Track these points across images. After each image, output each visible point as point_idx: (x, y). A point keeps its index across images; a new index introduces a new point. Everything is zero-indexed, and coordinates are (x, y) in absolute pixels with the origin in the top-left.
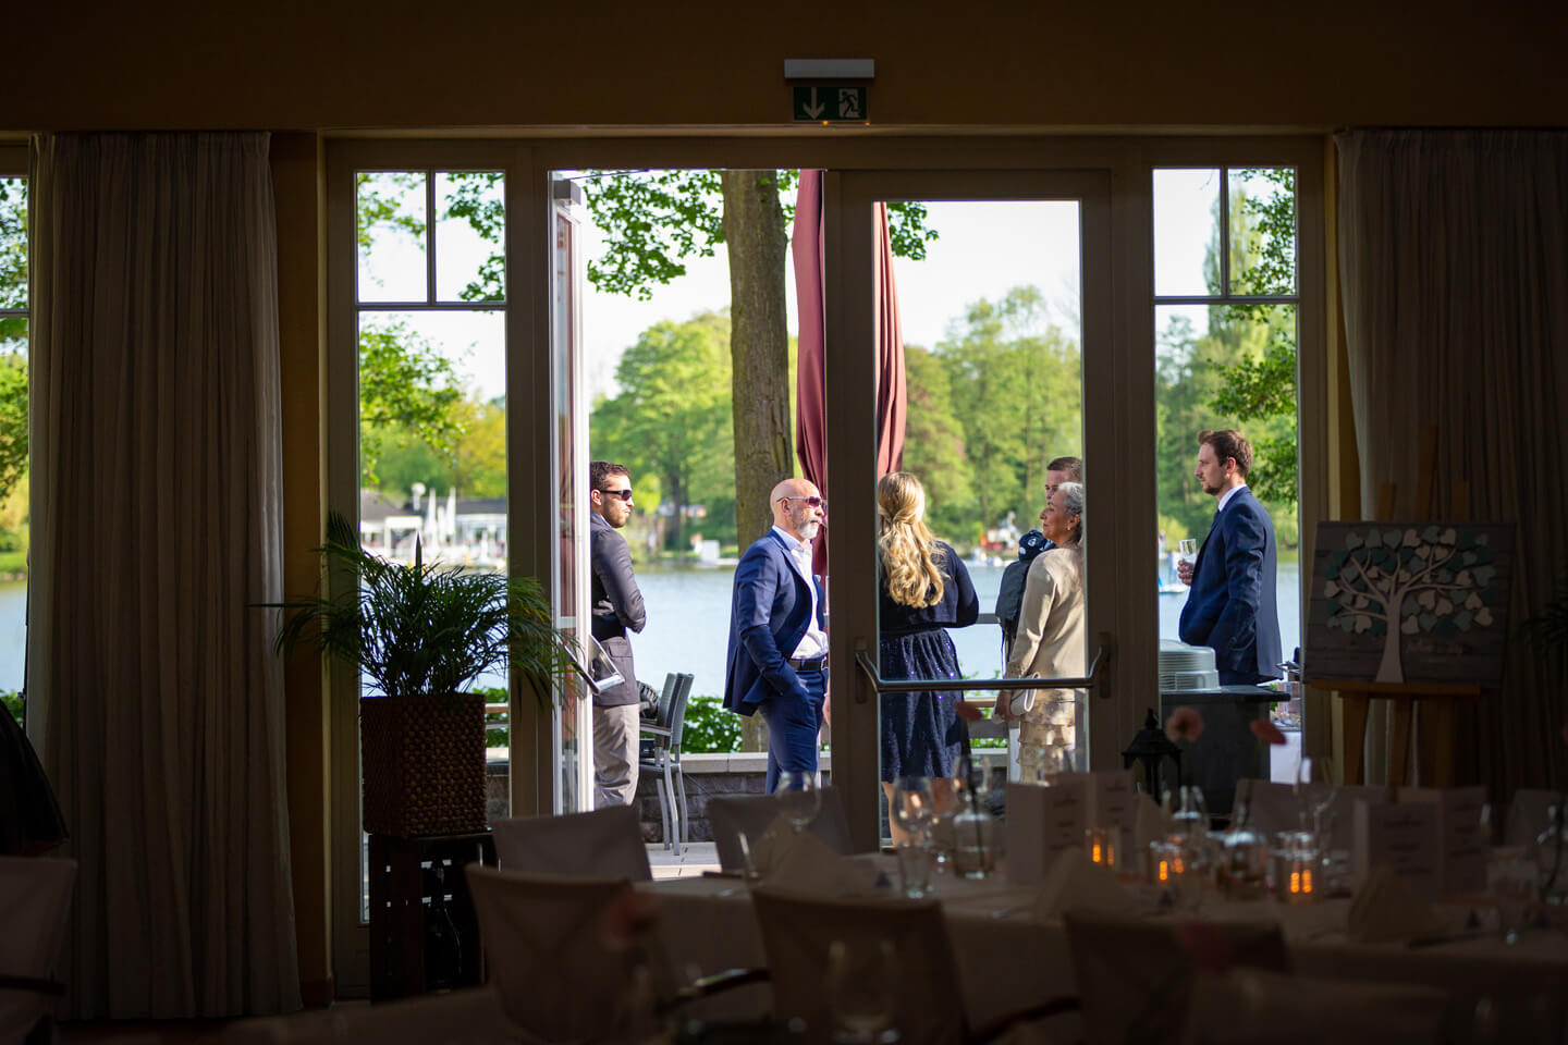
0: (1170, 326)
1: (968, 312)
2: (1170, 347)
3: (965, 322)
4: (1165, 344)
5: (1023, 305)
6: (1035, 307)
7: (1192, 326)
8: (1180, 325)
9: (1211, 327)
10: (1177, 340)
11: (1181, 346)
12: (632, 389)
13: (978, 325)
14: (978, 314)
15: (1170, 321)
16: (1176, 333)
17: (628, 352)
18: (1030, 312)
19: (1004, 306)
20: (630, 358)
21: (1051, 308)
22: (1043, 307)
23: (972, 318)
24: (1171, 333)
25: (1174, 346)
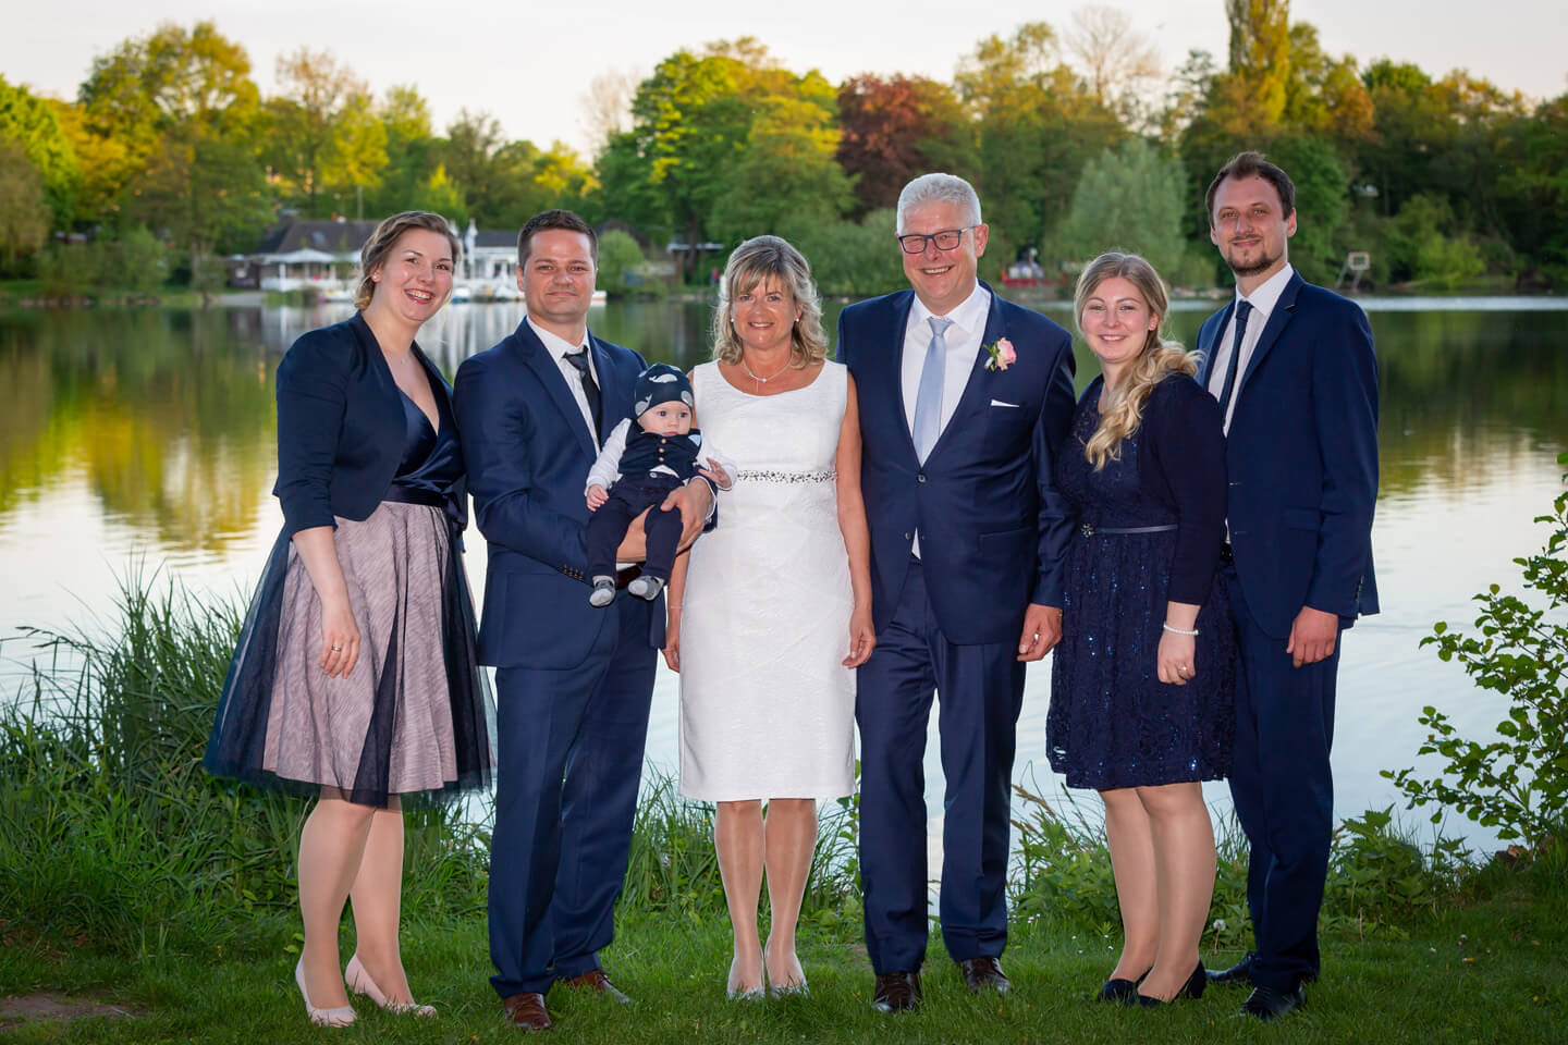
0: (1189, 62)
1: (980, 49)
2: (1189, 84)
3: (975, 60)
4: (1183, 80)
5: (1034, 44)
6: (1047, 45)
7: (1212, 61)
8: (1199, 61)
9: (1232, 63)
10: (1196, 76)
11: (1200, 82)
12: (648, 123)
13: (991, 62)
14: (990, 50)
15: (1189, 57)
16: (1195, 68)
17: (644, 85)
18: (1042, 51)
19: (1016, 44)
20: (648, 90)
21: (1063, 45)
22: (1055, 45)
23: (982, 56)
24: (1190, 69)
25: (1194, 82)
